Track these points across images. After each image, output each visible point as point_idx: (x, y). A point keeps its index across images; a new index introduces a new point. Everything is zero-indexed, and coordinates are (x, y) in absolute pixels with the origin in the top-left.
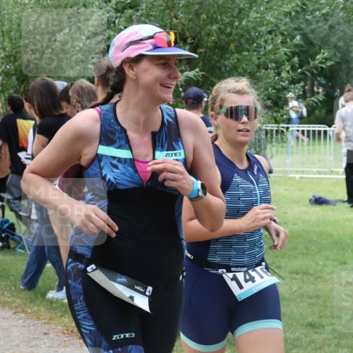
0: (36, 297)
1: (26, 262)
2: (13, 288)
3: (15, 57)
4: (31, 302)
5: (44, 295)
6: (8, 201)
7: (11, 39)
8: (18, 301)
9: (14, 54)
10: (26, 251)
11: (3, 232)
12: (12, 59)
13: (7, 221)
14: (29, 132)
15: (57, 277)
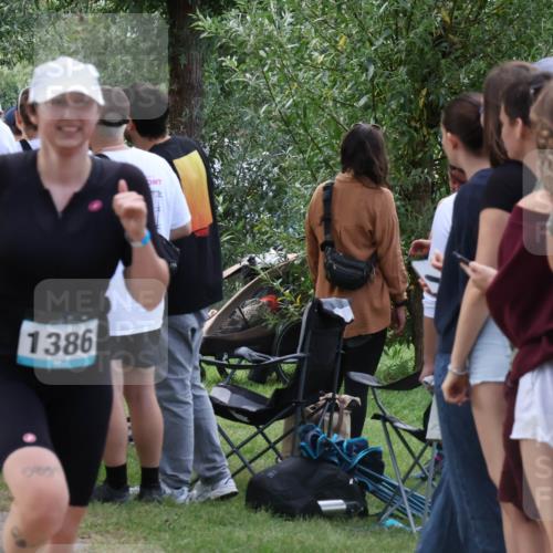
3: (409, 16)
10: (409, 525)
11: (351, 473)
12: (402, 22)
13: (363, 445)
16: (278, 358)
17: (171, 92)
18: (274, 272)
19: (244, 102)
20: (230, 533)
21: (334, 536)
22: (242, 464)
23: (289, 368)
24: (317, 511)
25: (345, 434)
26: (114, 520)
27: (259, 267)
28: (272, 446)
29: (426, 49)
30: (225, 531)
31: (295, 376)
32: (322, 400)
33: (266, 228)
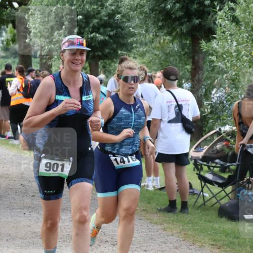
16: (230, 164)
17: (192, 69)
18: (228, 134)
19: (218, 73)
20: (213, 225)
22: (216, 201)
23: (233, 167)
26: (172, 219)
27: (222, 132)
28: (227, 195)
30: (211, 224)
31: (236, 171)
32: (245, 179)
33: (225, 118)
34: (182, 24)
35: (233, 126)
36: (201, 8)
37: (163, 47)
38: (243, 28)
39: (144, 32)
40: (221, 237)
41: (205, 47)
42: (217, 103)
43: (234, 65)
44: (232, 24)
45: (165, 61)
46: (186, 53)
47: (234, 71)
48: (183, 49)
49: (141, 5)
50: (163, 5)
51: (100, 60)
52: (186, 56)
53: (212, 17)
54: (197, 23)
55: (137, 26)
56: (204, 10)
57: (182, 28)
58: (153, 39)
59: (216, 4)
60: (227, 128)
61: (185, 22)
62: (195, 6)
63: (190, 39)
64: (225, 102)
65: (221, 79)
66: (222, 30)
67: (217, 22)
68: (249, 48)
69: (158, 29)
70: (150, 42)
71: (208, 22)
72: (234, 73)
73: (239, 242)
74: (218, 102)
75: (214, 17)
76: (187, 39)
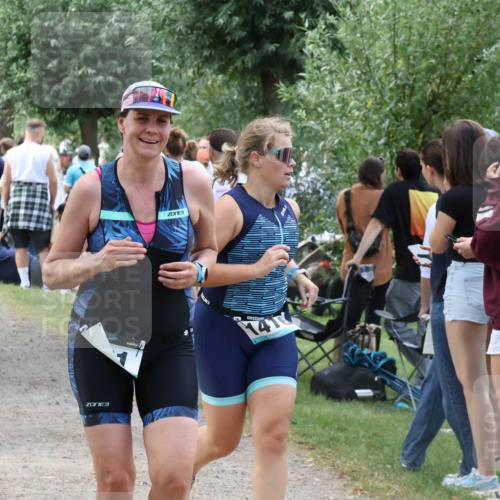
0: (426, 482)
1: (410, 424)
2: (389, 466)
3: (412, 88)
4: (417, 491)
5: (439, 479)
6: (387, 324)
7: (407, 59)
8: (396, 487)
9: (411, 82)
10: (411, 405)
11: (376, 373)
12: (407, 92)
13: (383, 356)
14: (427, 211)
15: (460, 451)
16: (331, 301)
18: (328, 247)
19: (309, 140)
20: (301, 408)
21: (366, 413)
22: (307, 366)
23: (337, 305)
24: (354, 397)
25: (372, 349)
27: (318, 243)
28: (326, 355)
29: (423, 108)
31: (341, 312)
32: (358, 327)
33: (322, 219)
34: (244, 53)
35: (337, 233)
36: (278, 25)
37: (211, 94)
38: (350, 60)
39: (176, 67)
40: (315, 428)
41: (286, 95)
42: (308, 194)
43: (337, 126)
44: (331, 53)
45: (216, 118)
46: (252, 105)
47: (338, 137)
48: (247, 98)
49: (171, 20)
50: (210, 19)
51: (99, 117)
52: (253, 109)
53: (298, 40)
54: (272, 52)
55: (164, 56)
56: (282, 28)
57: (246, 60)
58: (193, 80)
59: (303, 16)
60: (326, 237)
61: (250, 49)
62: (267, 21)
63: (260, 80)
64: (322, 191)
65: (314, 151)
66: (315, 65)
67: (305, 51)
68: (363, 96)
69: (203, 62)
70: (188, 84)
71: (290, 49)
72: (336, 141)
73: (347, 438)
74: (310, 191)
75: (301, 41)
76: (254, 80)
